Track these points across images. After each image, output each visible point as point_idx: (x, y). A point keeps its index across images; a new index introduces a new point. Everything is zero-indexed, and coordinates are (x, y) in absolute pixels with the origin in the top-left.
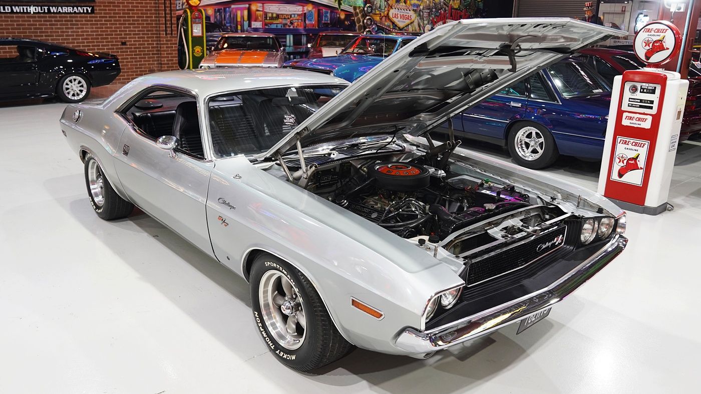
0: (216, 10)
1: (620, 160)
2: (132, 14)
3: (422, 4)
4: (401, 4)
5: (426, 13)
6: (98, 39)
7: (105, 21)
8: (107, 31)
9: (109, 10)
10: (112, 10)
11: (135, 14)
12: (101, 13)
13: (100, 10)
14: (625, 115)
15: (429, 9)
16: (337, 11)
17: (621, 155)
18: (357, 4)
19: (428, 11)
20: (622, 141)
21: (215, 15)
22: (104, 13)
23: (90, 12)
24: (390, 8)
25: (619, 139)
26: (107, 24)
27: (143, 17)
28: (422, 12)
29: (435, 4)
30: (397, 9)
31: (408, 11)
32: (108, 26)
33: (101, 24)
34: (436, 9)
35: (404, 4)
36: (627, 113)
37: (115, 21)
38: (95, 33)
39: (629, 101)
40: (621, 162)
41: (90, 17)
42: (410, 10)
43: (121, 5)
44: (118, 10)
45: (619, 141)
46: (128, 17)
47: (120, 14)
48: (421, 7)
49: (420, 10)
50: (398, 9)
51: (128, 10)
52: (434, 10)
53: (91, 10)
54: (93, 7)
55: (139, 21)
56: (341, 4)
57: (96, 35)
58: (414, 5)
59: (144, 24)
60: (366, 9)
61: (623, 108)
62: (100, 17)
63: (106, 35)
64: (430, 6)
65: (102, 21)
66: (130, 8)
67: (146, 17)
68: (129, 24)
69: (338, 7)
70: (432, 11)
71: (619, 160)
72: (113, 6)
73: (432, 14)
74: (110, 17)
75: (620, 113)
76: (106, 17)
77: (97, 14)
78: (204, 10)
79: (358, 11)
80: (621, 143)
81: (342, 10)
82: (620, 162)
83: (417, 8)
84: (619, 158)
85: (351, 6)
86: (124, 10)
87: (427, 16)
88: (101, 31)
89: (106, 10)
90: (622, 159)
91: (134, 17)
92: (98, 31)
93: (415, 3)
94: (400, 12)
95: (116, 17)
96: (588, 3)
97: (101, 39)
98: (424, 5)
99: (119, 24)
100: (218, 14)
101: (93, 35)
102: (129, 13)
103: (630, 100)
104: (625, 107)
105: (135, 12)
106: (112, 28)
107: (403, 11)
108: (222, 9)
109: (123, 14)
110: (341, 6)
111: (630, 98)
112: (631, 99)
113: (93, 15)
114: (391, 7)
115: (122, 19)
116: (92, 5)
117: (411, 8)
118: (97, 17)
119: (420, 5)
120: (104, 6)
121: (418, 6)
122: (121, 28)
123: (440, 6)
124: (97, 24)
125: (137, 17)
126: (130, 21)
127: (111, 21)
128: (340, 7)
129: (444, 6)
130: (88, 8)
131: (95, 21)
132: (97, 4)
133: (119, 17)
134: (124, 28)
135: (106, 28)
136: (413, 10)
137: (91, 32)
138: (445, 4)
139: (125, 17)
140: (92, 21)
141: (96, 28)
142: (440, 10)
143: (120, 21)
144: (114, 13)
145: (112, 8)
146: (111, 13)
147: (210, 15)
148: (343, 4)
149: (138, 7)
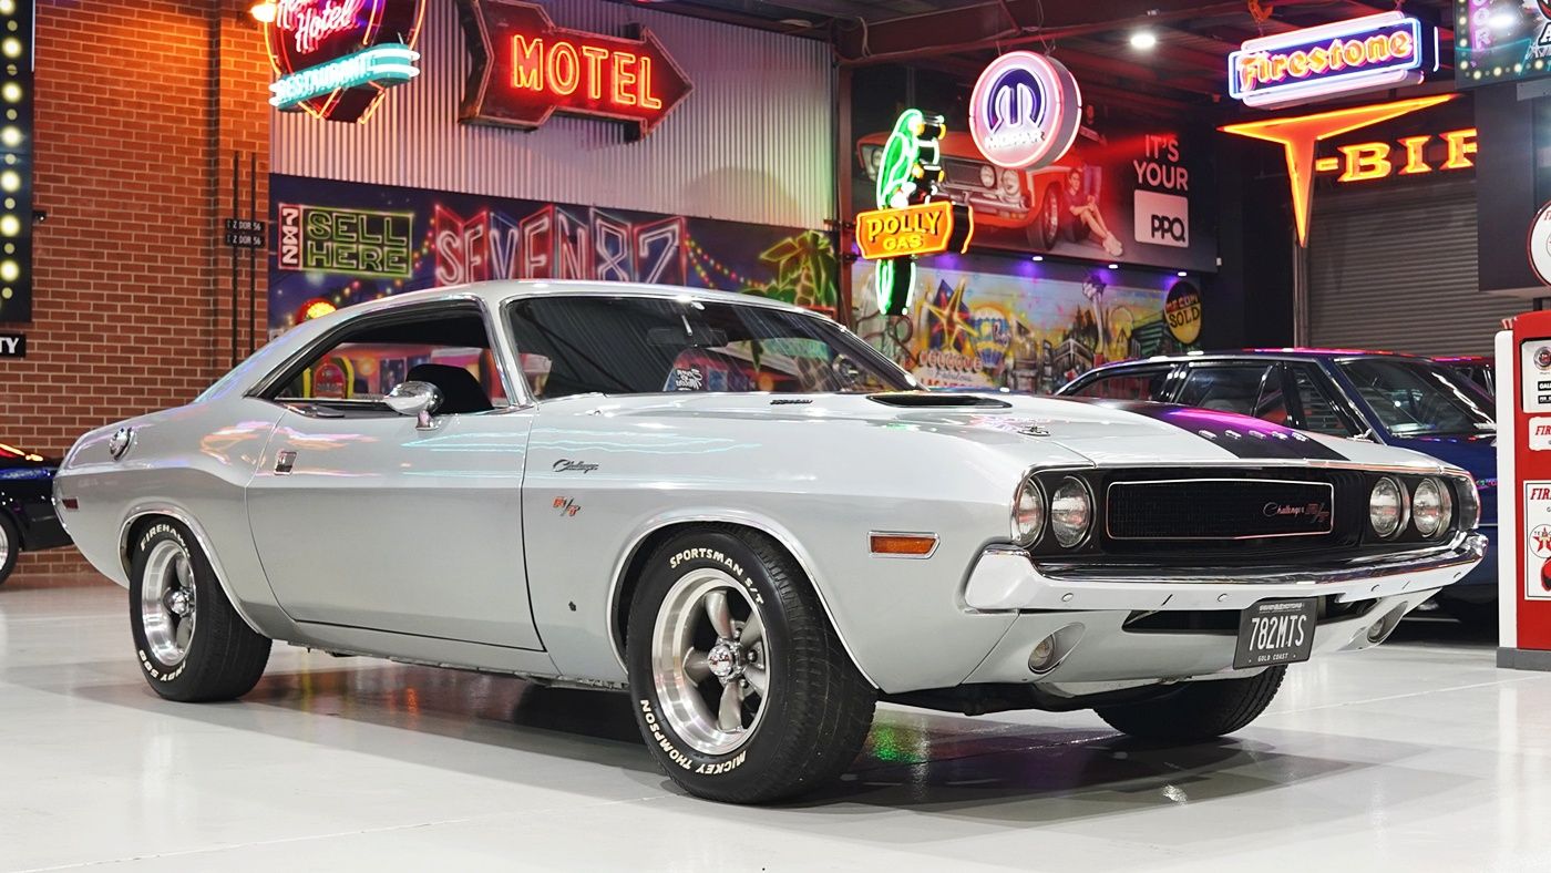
0: (387, 365)
1: (1541, 542)
2: (137, 360)
3: (1011, 354)
4: (946, 352)
5: (1024, 380)
6: (30, 431)
7: (55, 379)
8: (59, 410)
9: (69, 347)
10: (76, 348)
11: (146, 361)
12: (45, 357)
13: (41, 346)
14: (1534, 423)
15: (1033, 367)
16: (748, 371)
17: (1541, 529)
18: (810, 352)
19: (1032, 373)
20: (1537, 492)
21: (381, 377)
22: (55, 358)
23: (12, 350)
24: (912, 363)
25: (1530, 486)
26: (59, 389)
27: (168, 372)
28: (1014, 376)
29: (1050, 351)
30: (934, 369)
31: (969, 374)
32: (64, 394)
33: (41, 389)
34: (1053, 365)
35: (954, 352)
36: (1538, 418)
37: (83, 379)
38: (21, 415)
39: (1540, 389)
40: (1545, 548)
41: (12, 367)
42: (974, 371)
43: (105, 335)
44: (97, 348)
45: (1530, 495)
46: (124, 370)
47: (101, 359)
48: (1010, 362)
49: (1006, 372)
50: (938, 368)
51: (124, 350)
52: (1049, 370)
53: (16, 348)
54: (22, 339)
55: (154, 382)
56: (761, 351)
57: (26, 420)
58: (986, 355)
59: (168, 392)
60: (836, 367)
61: (1526, 410)
62: (41, 368)
63: (55, 421)
64: (1034, 357)
65: (45, 378)
66: (132, 344)
67: (178, 372)
68: (125, 391)
69: (751, 359)
70: (1042, 373)
71: (1538, 544)
72: (83, 338)
73: (1043, 383)
74: (69, 369)
75: (1522, 421)
76: (59, 368)
77: (33, 357)
78: (352, 362)
79: (813, 371)
80: (1536, 496)
81: (765, 369)
82: (1541, 547)
83: (997, 363)
84: (1537, 538)
85: (793, 357)
86: (114, 349)
87: (1029, 387)
88: (41, 410)
89: (59, 347)
90: (1545, 540)
91: (141, 371)
92: (31, 410)
93: (989, 350)
94: (944, 376)
95: (87, 369)
96: (1510, 320)
97: (40, 431)
98: (1018, 355)
99: (97, 390)
100: (391, 374)
101: (16, 420)
102: (128, 360)
103: (1542, 386)
104: (1531, 405)
105: (146, 355)
106: (73, 400)
107: (953, 372)
108: (402, 361)
109: (110, 359)
110: (761, 357)
111: (1539, 383)
112: (1544, 382)
113: (22, 361)
114: (917, 362)
115: (105, 376)
116: (22, 332)
117: (978, 363)
118: (31, 367)
119: (1005, 356)
120: (55, 336)
121: (1000, 358)
122: (100, 401)
123: (1066, 359)
124: (31, 389)
125: (151, 371)
126: (128, 381)
127: (73, 379)
128: (757, 360)
129: (1081, 359)
130: (9, 340)
131: (26, 378)
132: (36, 330)
133: (97, 369)
134: (110, 401)
135: (55, 400)
136: (985, 370)
137: (12, 409)
138: (1081, 352)
139: (114, 370)
140: (17, 378)
141: (26, 399)
142: (1068, 370)
143: (101, 380)
144: (83, 358)
145: (78, 342)
146: (73, 358)
147: (367, 377)
148: (766, 351)
149: (154, 341)
